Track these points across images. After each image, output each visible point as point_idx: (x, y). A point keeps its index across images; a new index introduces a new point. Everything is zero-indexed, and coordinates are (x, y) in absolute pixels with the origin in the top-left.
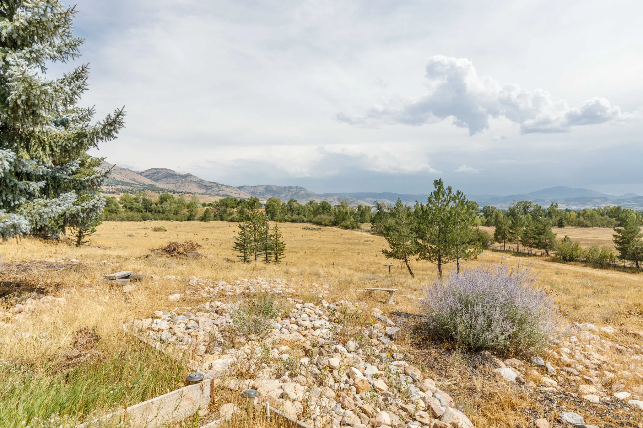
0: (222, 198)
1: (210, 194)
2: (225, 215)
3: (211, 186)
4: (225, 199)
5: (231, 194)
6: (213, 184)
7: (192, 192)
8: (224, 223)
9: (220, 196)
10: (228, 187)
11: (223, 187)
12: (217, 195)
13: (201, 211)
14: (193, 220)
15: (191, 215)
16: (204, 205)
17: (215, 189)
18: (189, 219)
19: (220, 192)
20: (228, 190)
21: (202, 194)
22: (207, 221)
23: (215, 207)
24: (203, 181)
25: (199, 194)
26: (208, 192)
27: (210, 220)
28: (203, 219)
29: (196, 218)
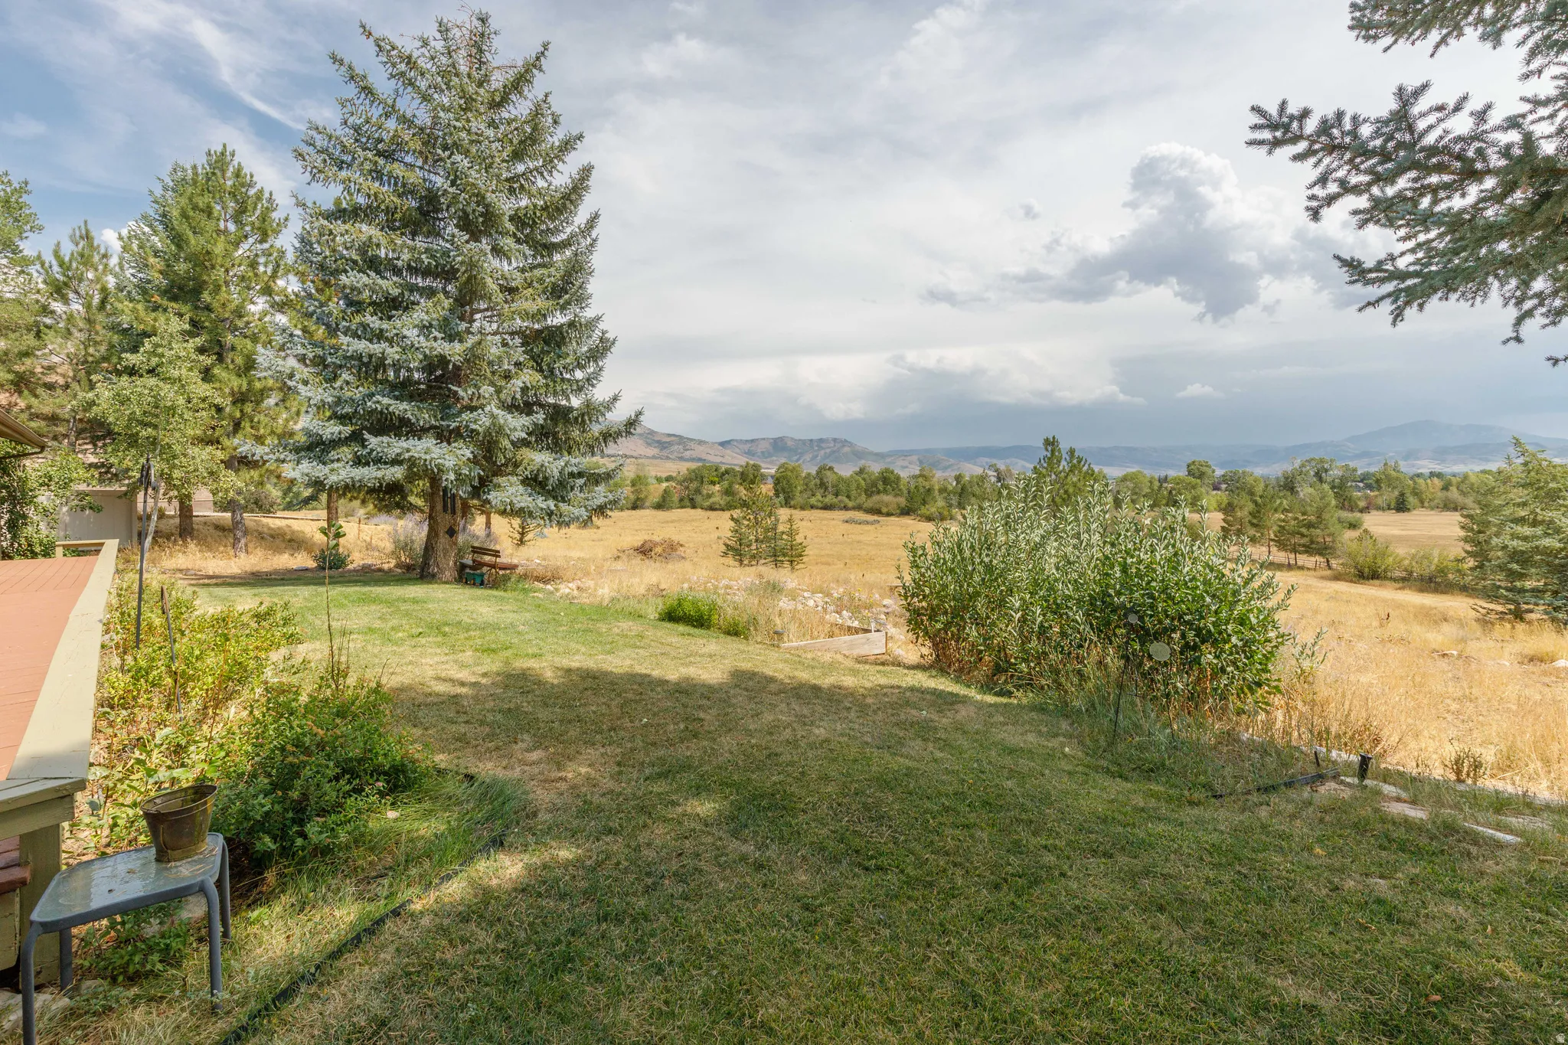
0: (693, 465)
1: (668, 458)
2: (698, 499)
3: (669, 443)
4: (698, 469)
5: (709, 458)
6: (673, 438)
7: (635, 454)
8: (699, 511)
9: (687, 460)
10: (701, 442)
11: (692, 444)
12: (681, 459)
13: (655, 491)
14: (642, 507)
15: (638, 499)
16: (659, 480)
17: (676, 447)
18: (634, 507)
19: (687, 454)
20: (701, 448)
21: (654, 457)
22: (668, 509)
23: (680, 483)
24: (656, 432)
25: (648, 458)
26: (665, 453)
27: (672, 508)
28: (659, 506)
29: (647, 504)
